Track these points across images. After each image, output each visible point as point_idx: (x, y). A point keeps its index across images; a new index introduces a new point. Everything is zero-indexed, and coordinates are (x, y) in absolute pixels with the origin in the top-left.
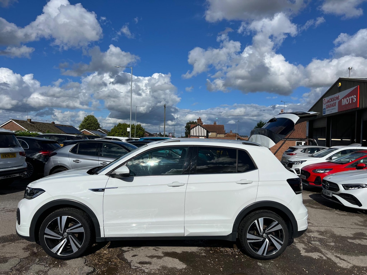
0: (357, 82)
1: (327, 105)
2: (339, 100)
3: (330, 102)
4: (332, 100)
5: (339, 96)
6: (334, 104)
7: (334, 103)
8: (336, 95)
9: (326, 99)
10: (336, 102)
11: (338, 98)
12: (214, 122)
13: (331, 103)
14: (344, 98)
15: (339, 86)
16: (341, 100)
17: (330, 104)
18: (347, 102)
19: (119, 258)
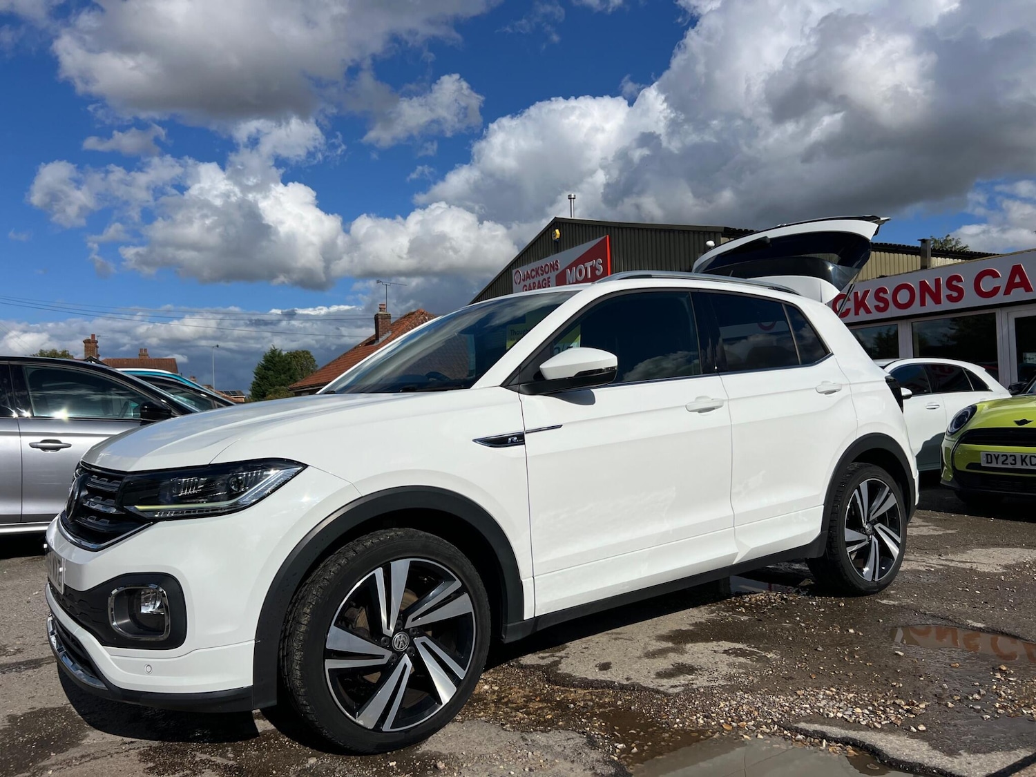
0: (601, 228)
1: (525, 286)
2: (557, 273)
3: (533, 278)
4: (537, 273)
5: (557, 261)
6: (544, 282)
7: (544, 279)
8: (550, 260)
9: (523, 270)
10: (549, 278)
11: (556, 267)
12: (141, 350)
13: (536, 280)
14: (570, 267)
15: (555, 236)
16: (564, 272)
17: (534, 283)
18: (580, 275)
19: (567, 686)
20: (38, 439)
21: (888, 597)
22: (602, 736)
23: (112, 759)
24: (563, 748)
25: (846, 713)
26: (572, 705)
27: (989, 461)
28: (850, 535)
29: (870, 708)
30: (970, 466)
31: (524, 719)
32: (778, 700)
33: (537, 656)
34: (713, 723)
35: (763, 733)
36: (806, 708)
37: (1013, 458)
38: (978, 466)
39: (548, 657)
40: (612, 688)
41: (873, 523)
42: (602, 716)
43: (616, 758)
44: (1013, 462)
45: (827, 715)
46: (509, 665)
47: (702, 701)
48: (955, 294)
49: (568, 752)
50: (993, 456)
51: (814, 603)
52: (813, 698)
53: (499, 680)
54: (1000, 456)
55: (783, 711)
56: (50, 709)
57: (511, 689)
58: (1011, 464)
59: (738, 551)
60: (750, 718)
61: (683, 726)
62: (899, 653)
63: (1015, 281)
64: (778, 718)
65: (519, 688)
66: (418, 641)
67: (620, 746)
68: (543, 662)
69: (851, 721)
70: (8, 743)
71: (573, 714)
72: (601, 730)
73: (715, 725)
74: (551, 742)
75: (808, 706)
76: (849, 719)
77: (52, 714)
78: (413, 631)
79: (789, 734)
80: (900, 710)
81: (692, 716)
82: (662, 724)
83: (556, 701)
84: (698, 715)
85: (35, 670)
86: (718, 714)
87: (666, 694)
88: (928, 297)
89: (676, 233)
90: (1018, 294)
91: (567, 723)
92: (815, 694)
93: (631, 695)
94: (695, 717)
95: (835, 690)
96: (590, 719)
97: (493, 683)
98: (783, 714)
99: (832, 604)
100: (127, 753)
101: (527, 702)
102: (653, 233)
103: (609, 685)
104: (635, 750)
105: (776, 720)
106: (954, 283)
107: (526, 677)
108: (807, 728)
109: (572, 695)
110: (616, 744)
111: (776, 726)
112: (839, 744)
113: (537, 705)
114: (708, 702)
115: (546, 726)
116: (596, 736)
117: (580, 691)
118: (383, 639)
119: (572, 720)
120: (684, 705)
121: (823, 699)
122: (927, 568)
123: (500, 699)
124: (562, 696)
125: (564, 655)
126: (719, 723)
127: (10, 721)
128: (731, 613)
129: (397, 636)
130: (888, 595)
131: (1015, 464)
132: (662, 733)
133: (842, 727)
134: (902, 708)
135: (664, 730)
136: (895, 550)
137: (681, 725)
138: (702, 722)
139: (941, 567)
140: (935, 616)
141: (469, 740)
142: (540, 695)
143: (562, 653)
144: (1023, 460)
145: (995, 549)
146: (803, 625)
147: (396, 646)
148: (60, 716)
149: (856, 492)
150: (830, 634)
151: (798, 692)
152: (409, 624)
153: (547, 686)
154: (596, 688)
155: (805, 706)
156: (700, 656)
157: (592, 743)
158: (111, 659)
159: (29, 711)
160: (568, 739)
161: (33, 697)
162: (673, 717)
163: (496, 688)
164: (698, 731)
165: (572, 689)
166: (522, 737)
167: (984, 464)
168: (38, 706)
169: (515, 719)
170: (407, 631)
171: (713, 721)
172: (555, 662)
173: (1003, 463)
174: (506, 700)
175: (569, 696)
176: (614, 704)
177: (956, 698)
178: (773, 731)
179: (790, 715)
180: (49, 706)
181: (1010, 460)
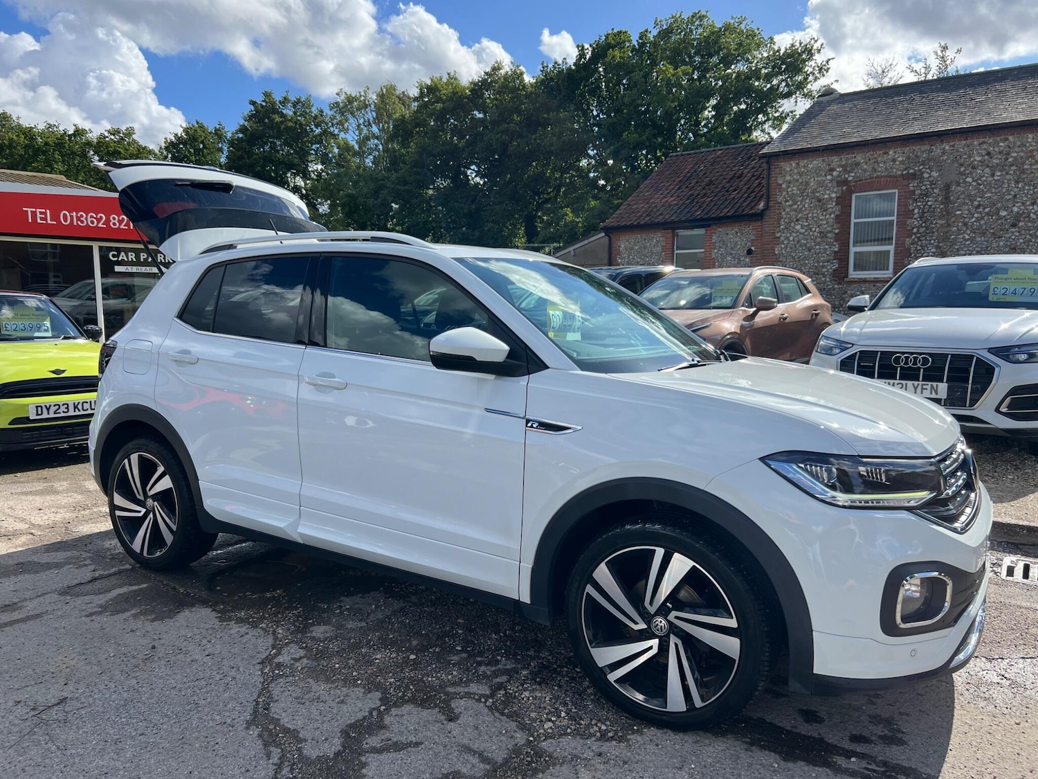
27: (40, 413)
30: (14, 422)
37: (66, 406)
38: (27, 420)
50: (44, 407)
54: (52, 407)
58: (64, 412)
131: (68, 411)
144: (76, 407)
167: (33, 417)
173: (55, 413)
181: (63, 408)
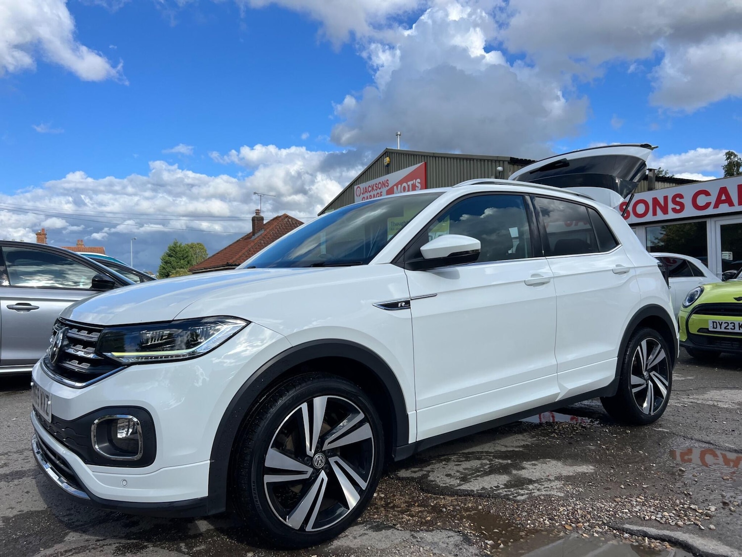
0: (420, 156)
1: (364, 198)
2: (387, 188)
3: (370, 192)
4: (373, 189)
5: (387, 180)
6: (378, 195)
7: (378, 193)
8: (382, 179)
9: (363, 186)
10: (381, 192)
11: (386, 184)
13: (372, 193)
14: (397, 185)
15: (386, 162)
16: (392, 188)
17: (371, 196)
18: (404, 190)
19: (438, 494)
20: (14, 303)
21: (661, 426)
22: (473, 534)
23: (90, 554)
24: (446, 545)
25: (658, 516)
26: (444, 509)
27: (715, 327)
28: (635, 380)
29: (674, 512)
30: (700, 330)
31: (409, 520)
32: (603, 506)
33: (410, 471)
34: (557, 524)
35: (597, 532)
36: (626, 512)
37: (733, 324)
38: (707, 330)
39: (418, 471)
40: (473, 496)
41: (649, 371)
42: (469, 518)
43: (489, 553)
44: (733, 328)
45: (644, 518)
46: (389, 477)
47: (545, 506)
48: (678, 208)
49: (451, 547)
50: (718, 323)
51: (607, 430)
52: (629, 504)
53: (384, 489)
54: (723, 323)
55: (609, 515)
56: (35, 512)
57: (394, 496)
58: (731, 329)
59: (560, 391)
60: (585, 520)
61: (535, 527)
62: (682, 469)
63: (722, 199)
64: (606, 520)
65: (400, 495)
66: (332, 460)
67: (490, 542)
68: (415, 475)
69: (663, 522)
70: (4, 540)
71: (447, 517)
72: (471, 529)
73: (559, 525)
74: (435, 539)
75: (627, 511)
76: (661, 521)
77: (37, 516)
78: (328, 452)
79: (618, 533)
80: (697, 514)
81: (539, 518)
82: (517, 524)
83: (431, 506)
84: (544, 518)
85: (20, 480)
86: (559, 516)
87: (515, 501)
88: (658, 209)
89: (475, 161)
90: (724, 208)
91: (444, 523)
92: (629, 500)
93: (488, 501)
94: (542, 519)
95: (643, 498)
96: (460, 519)
97: (379, 491)
98: (610, 517)
99: (621, 431)
100: (102, 549)
101: (408, 506)
102: (458, 161)
103: (470, 494)
104: (502, 546)
105: (605, 522)
106: (678, 199)
107: (405, 487)
108: (631, 529)
109: (443, 501)
110: (486, 541)
111: (606, 527)
112: (658, 541)
113: (418, 509)
114: (549, 508)
115: (430, 526)
116: (469, 534)
117: (448, 498)
118: (306, 458)
119: (447, 521)
120: (532, 510)
121: (637, 505)
122: (682, 405)
123: (387, 504)
124: (435, 502)
125: (430, 470)
126: (561, 525)
127: (3, 522)
128: (547, 438)
129: (317, 456)
130: (660, 425)
131: (734, 329)
132: (519, 532)
133: (657, 528)
134: (698, 512)
135: (520, 530)
136: (664, 391)
137: (532, 526)
138: (548, 523)
139: (691, 404)
140: (699, 441)
141: (371, 538)
142: (418, 501)
143: (428, 468)
144: (740, 326)
145: (726, 391)
146: (604, 447)
147: (316, 464)
148: (44, 517)
149: (639, 348)
150: (626, 455)
151: (616, 499)
152: (326, 447)
153: (421, 494)
154: (460, 496)
155: (624, 511)
156: (534, 471)
157: (467, 540)
158: (93, 474)
159: (19, 513)
160: (449, 537)
161: (20, 502)
162: (525, 519)
163: (383, 496)
164: (546, 530)
165: (442, 497)
166: (412, 535)
167: (711, 329)
168: (26, 510)
169: (403, 520)
170: (324, 452)
171: (557, 522)
172: (424, 475)
173: (725, 328)
174: (392, 505)
175: (440, 501)
176: (476, 509)
177: (736, 503)
178: (604, 530)
179: (615, 517)
180: (33, 509)
181: (731, 326)
